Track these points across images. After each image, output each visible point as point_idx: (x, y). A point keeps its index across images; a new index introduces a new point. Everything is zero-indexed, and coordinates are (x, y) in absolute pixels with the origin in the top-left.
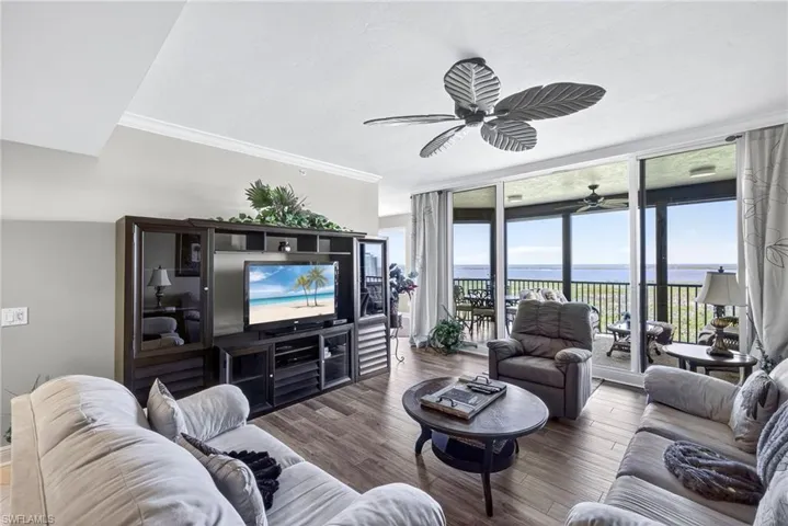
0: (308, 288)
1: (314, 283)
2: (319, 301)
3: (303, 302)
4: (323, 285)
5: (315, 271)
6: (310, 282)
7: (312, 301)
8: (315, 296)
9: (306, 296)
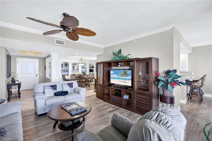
0: (123, 77)
1: (125, 75)
2: (126, 81)
3: (121, 80)
4: (127, 76)
5: (125, 72)
6: (123, 75)
7: (124, 81)
8: (125, 79)
9: (122, 79)
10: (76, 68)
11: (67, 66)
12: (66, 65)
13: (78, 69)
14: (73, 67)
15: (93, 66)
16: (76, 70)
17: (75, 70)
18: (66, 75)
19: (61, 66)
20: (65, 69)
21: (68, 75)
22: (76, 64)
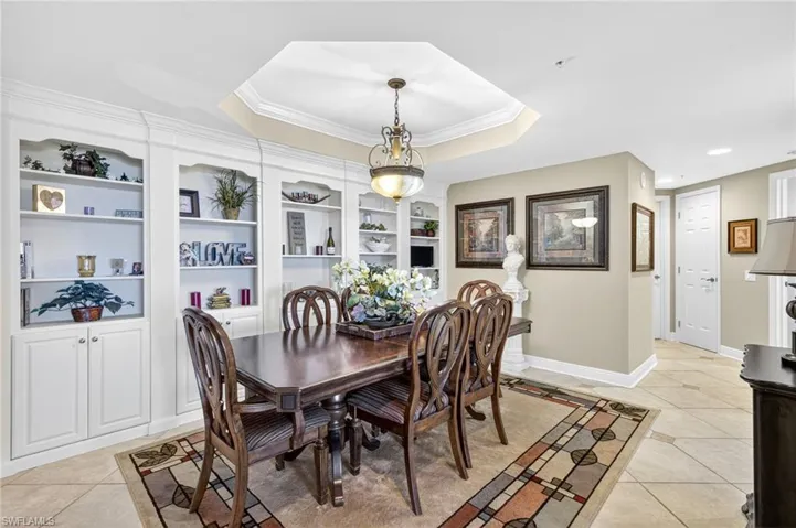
10: (314, 236)
11: (245, 209)
12: (235, 195)
13: (330, 243)
14: (295, 223)
15: (428, 223)
16: (318, 250)
17: (310, 253)
18: (235, 297)
19: (181, 204)
20: (222, 236)
21: (246, 298)
22: (316, 201)
